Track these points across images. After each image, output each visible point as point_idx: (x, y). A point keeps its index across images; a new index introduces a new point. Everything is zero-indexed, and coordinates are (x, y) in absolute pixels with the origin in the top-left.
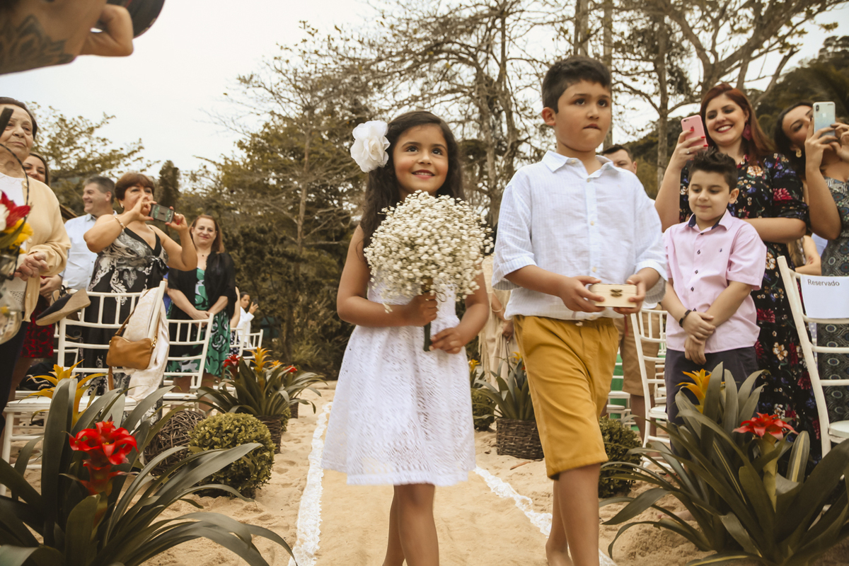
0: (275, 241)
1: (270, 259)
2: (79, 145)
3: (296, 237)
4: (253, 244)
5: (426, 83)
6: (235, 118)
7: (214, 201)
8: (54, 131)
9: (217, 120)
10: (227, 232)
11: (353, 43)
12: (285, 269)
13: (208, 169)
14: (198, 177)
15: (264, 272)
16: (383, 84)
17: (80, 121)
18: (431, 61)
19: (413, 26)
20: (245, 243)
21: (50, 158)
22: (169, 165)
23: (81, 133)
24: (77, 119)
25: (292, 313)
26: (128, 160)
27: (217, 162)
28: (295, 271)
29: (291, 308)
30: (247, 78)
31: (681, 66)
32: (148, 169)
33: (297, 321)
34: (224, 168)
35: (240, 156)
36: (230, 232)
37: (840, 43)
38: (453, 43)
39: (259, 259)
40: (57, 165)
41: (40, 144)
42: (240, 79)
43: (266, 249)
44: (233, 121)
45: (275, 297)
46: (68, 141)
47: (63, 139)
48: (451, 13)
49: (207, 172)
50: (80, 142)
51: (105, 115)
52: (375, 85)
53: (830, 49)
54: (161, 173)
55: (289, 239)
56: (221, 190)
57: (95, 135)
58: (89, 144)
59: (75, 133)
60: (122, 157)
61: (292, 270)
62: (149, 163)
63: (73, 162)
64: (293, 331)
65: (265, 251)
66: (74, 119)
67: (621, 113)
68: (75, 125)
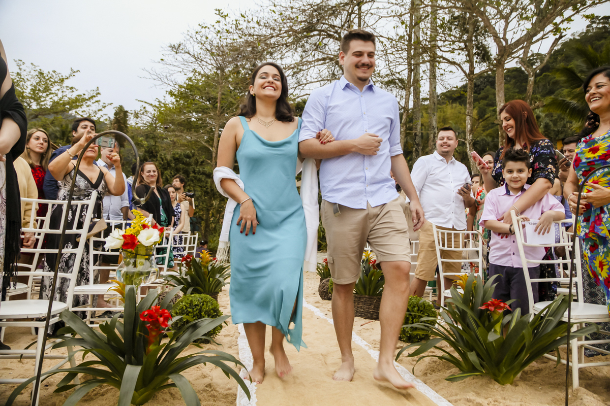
0: (197, 163)
1: (194, 177)
2: (53, 92)
4: (181, 166)
5: (304, 51)
6: (168, 75)
7: (151, 132)
8: (34, 81)
9: (155, 77)
11: (253, 24)
12: (204, 184)
13: (147, 109)
14: (139, 115)
15: (189, 185)
16: (274, 52)
17: (54, 74)
18: (308, 36)
20: (176, 165)
21: (32, 101)
22: (121, 108)
23: (54, 83)
24: (51, 72)
25: (209, 214)
26: (89, 103)
27: (154, 104)
28: (211, 185)
29: (208, 210)
30: (177, 46)
31: (485, 43)
32: (103, 109)
33: (212, 219)
34: (158, 108)
35: (170, 100)
36: (165, 157)
37: (602, 21)
38: (324, 24)
40: (37, 105)
41: (24, 91)
42: (171, 46)
43: (191, 168)
44: (167, 78)
46: (45, 88)
47: (41, 87)
49: (146, 111)
50: (54, 89)
51: (72, 70)
52: (268, 53)
53: (594, 25)
54: (116, 114)
56: (155, 123)
57: (64, 85)
58: (61, 91)
59: (50, 83)
60: (84, 100)
61: (209, 185)
62: (104, 105)
63: (49, 103)
64: (209, 226)
65: (190, 170)
66: (49, 72)
67: (442, 75)
68: (51, 77)
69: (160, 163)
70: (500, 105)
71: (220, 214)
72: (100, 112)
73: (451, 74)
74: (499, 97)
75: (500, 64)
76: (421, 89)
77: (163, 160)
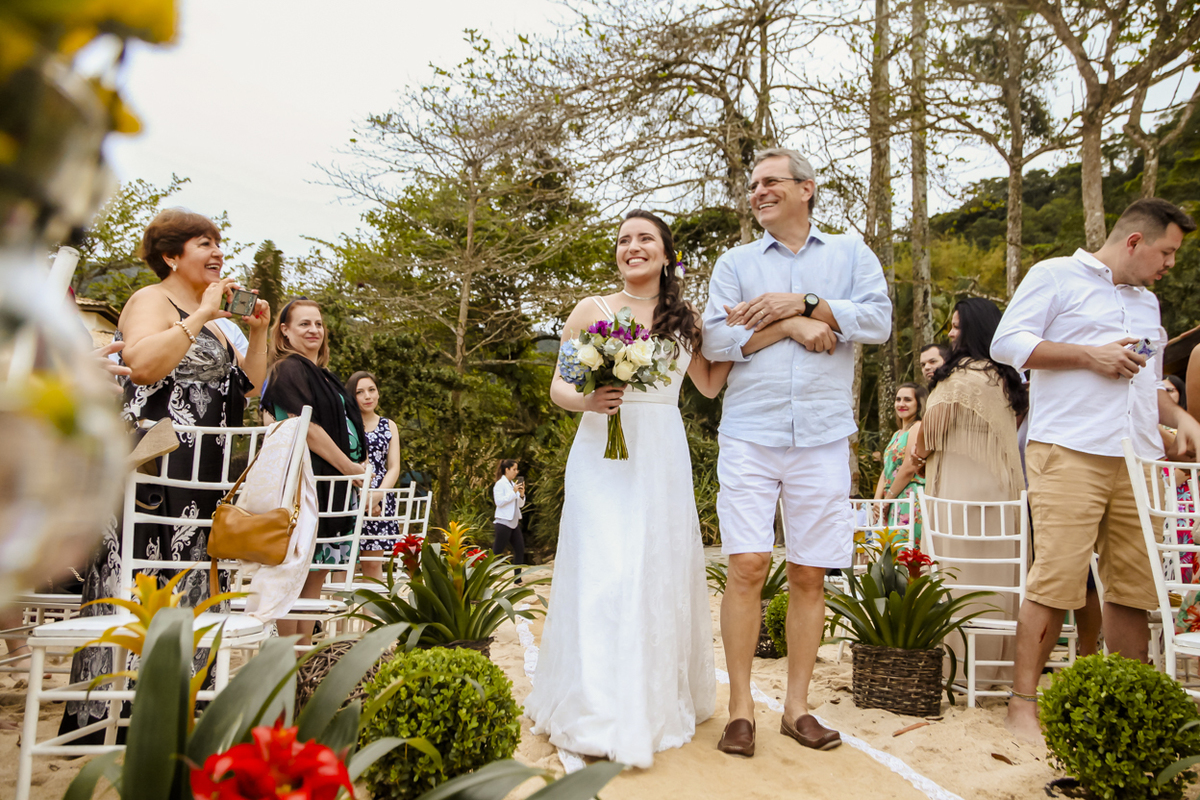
0: (424, 357)
1: (417, 386)
2: (138, 222)
3: (454, 353)
4: (391, 363)
5: (647, 124)
6: (365, 178)
7: (331, 302)
9: (339, 181)
10: (353, 345)
11: (542, 64)
12: (440, 401)
13: (322, 255)
14: (308, 267)
15: (408, 404)
16: (584, 126)
17: (139, 187)
18: (656, 90)
19: (631, 37)
20: (381, 362)
21: (97, 240)
22: (269, 244)
23: (140, 204)
24: (135, 183)
25: (449, 465)
27: (336, 245)
28: (453, 404)
29: (447, 458)
30: (383, 119)
31: (1038, 94)
32: (235, 255)
33: (454, 477)
34: (347, 253)
35: (371, 236)
36: (358, 345)
38: (688, 62)
39: (401, 385)
40: (105, 250)
42: (372, 120)
43: (411, 370)
44: (363, 183)
45: (423, 442)
46: (121, 215)
47: (115, 213)
48: (687, 18)
49: (320, 259)
51: (175, 177)
52: (571, 127)
54: (258, 258)
55: (444, 356)
56: (340, 285)
59: (132, 204)
61: (449, 402)
62: (237, 247)
63: (128, 246)
64: (449, 492)
65: (410, 373)
66: (130, 184)
67: (942, 167)
68: (133, 193)
69: (348, 358)
70: (1092, 215)
71: (471, 465)
72: (230, 260)
73: (960, 163)
74: (1090, 197)
75: (1093, 123)
76: (895, 199)
77: (353, 352)
